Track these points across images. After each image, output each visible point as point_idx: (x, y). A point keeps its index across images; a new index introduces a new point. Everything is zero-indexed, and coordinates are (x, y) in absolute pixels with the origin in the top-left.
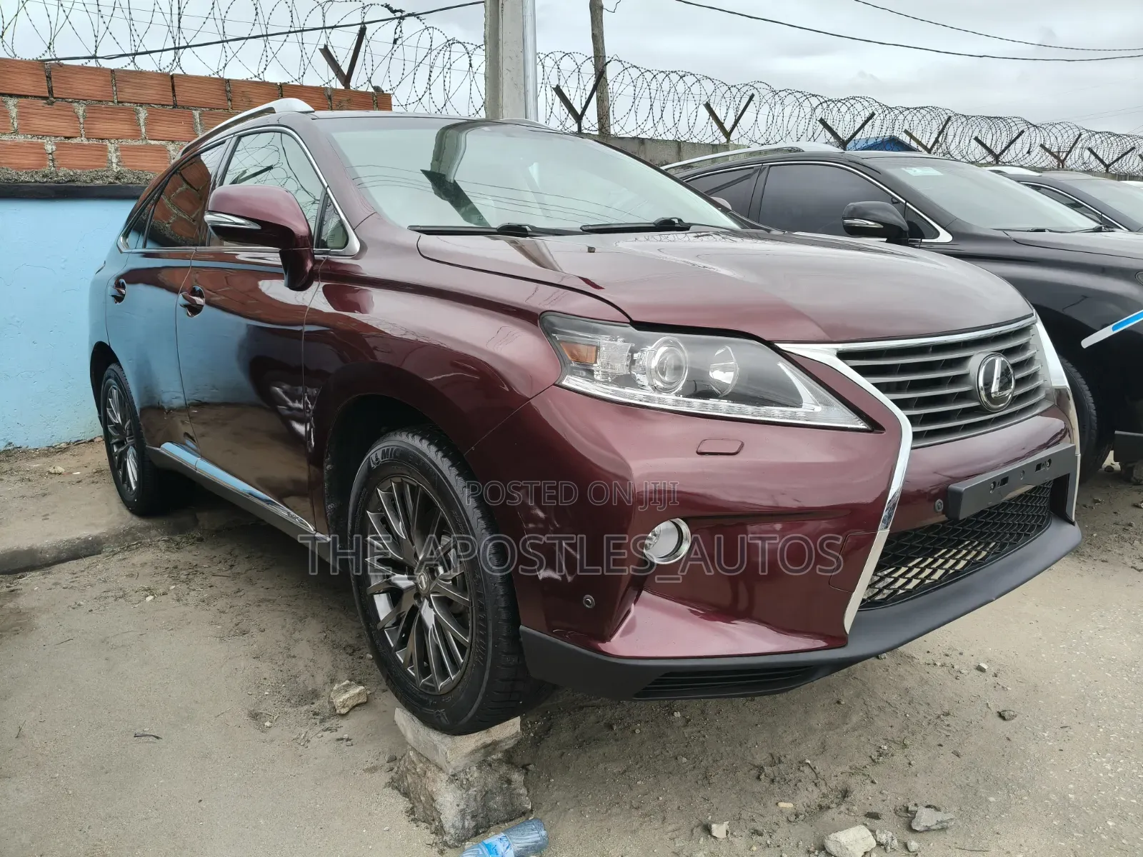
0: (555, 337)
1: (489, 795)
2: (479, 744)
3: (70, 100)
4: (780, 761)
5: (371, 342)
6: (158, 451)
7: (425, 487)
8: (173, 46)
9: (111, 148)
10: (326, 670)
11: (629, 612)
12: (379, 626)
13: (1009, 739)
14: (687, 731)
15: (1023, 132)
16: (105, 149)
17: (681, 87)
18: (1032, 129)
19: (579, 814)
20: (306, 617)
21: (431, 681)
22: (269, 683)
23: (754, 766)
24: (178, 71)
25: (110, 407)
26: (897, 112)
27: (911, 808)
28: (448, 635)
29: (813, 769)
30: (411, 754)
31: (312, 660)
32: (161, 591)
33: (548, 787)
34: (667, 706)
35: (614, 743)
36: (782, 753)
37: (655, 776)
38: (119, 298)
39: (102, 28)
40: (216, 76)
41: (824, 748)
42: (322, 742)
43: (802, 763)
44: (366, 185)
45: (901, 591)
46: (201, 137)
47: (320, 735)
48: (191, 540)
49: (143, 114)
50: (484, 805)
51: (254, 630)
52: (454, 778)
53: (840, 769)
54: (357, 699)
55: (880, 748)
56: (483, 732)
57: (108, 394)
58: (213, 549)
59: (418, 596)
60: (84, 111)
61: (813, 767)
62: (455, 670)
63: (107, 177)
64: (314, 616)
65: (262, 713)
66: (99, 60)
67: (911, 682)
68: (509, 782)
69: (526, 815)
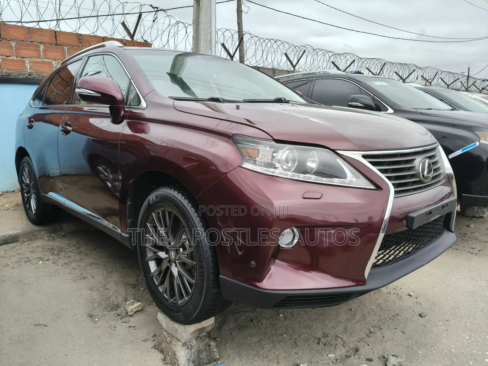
0: (239, 145)
1: (200, 352)
2: (196, 329)
3: (9, 40)
4: (327, 336)
5: (148, 147)
6: (46, 196)
7: (175, 212)
8: (56, 19)
9: (27, 61)
10: (123, 295)
11: (270, 269)
12: (151, 275)
13: (424, 326)
14: (286, 323)
15: (415, 70)
16: (24, 62)
17: (275, 46)
18: (418, 69)
19: (240, 360)
20: (113, 271)
21: (175, 300)
22: (97, 301)
23: (316, 338)
24: (58, 29)
25: (24, 176)
26: (364, 60)
27: (386, 356)
28: (184, 279)
29: (342, 339)
30: (165, 334)
31: (116, 291)
32: (46, 258)
33: (225, 348)
34: (276, 311)
35: (254, 328)
36: (328, 332)
37: (273, 343)
38: (30, 127)
39: (24, 9)
40: (75, 32)
41: (346, 330)
42: (122, 328)
43: (337, 336)
44: (149, 79)
45: (387, 261)
46: (67, 58)
47: (121, 325)
48: (60, 236)
49: (42, 47)
50: (198, 357)
51: (89, 277)
52: (184, 344)
53: (353, 340)
54: (137, 308)
55: (370, 330)
56: (198, 324)
57: (23, 170)
58: (69, 240)
59: (170, 261)
60: (15, 45)
61: (342, 338)
62: (187, 295)
63: (25, 74)
64: (117, 271)
65: (94, 315)
66: (22, 23)
67: (381, 301)
68: (209, 346)
69: (216, 361)
